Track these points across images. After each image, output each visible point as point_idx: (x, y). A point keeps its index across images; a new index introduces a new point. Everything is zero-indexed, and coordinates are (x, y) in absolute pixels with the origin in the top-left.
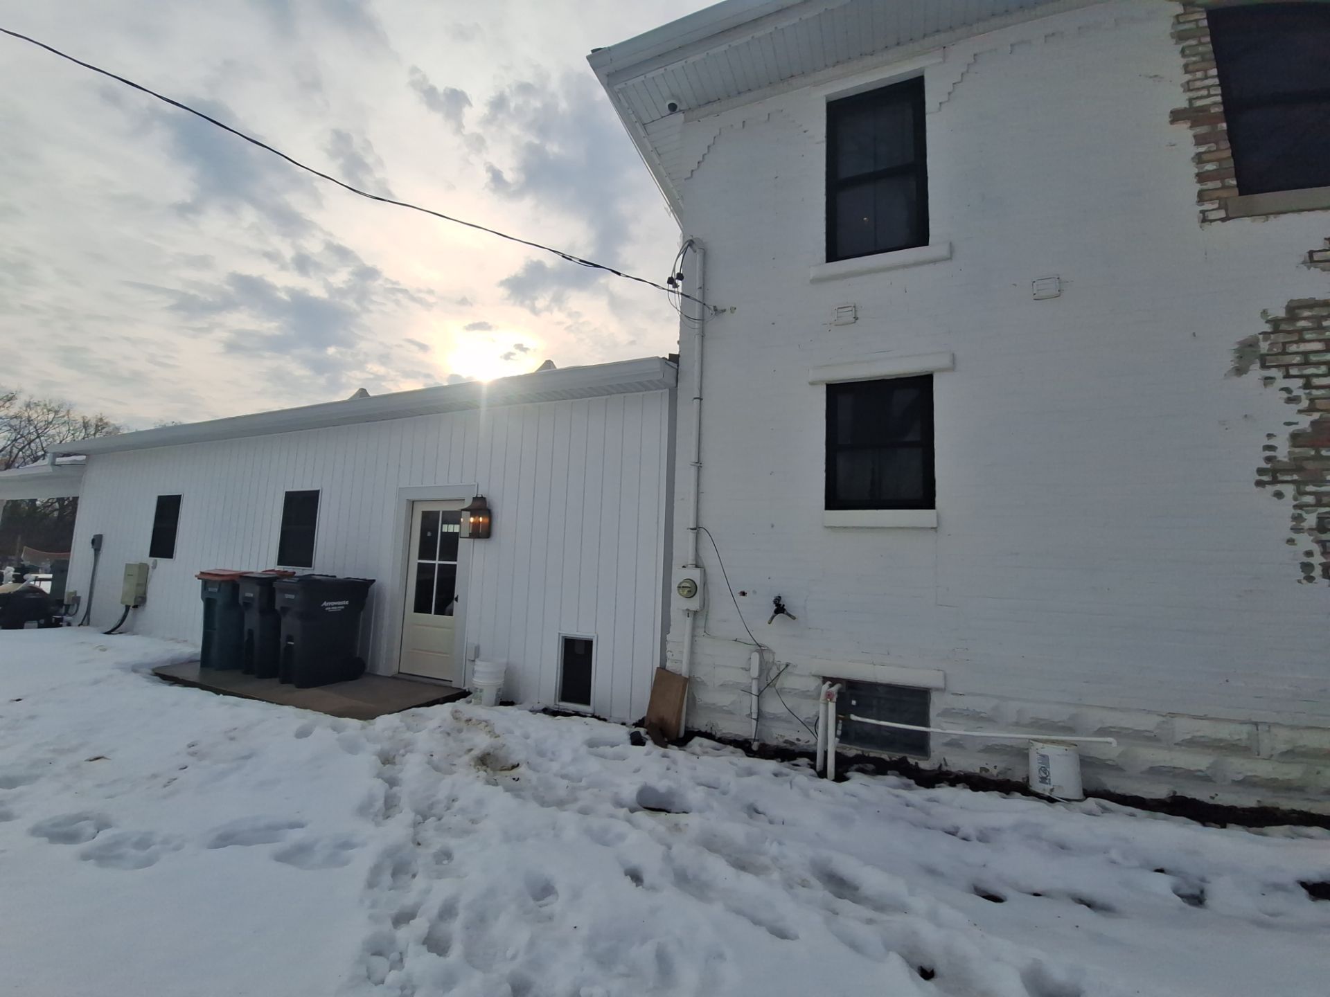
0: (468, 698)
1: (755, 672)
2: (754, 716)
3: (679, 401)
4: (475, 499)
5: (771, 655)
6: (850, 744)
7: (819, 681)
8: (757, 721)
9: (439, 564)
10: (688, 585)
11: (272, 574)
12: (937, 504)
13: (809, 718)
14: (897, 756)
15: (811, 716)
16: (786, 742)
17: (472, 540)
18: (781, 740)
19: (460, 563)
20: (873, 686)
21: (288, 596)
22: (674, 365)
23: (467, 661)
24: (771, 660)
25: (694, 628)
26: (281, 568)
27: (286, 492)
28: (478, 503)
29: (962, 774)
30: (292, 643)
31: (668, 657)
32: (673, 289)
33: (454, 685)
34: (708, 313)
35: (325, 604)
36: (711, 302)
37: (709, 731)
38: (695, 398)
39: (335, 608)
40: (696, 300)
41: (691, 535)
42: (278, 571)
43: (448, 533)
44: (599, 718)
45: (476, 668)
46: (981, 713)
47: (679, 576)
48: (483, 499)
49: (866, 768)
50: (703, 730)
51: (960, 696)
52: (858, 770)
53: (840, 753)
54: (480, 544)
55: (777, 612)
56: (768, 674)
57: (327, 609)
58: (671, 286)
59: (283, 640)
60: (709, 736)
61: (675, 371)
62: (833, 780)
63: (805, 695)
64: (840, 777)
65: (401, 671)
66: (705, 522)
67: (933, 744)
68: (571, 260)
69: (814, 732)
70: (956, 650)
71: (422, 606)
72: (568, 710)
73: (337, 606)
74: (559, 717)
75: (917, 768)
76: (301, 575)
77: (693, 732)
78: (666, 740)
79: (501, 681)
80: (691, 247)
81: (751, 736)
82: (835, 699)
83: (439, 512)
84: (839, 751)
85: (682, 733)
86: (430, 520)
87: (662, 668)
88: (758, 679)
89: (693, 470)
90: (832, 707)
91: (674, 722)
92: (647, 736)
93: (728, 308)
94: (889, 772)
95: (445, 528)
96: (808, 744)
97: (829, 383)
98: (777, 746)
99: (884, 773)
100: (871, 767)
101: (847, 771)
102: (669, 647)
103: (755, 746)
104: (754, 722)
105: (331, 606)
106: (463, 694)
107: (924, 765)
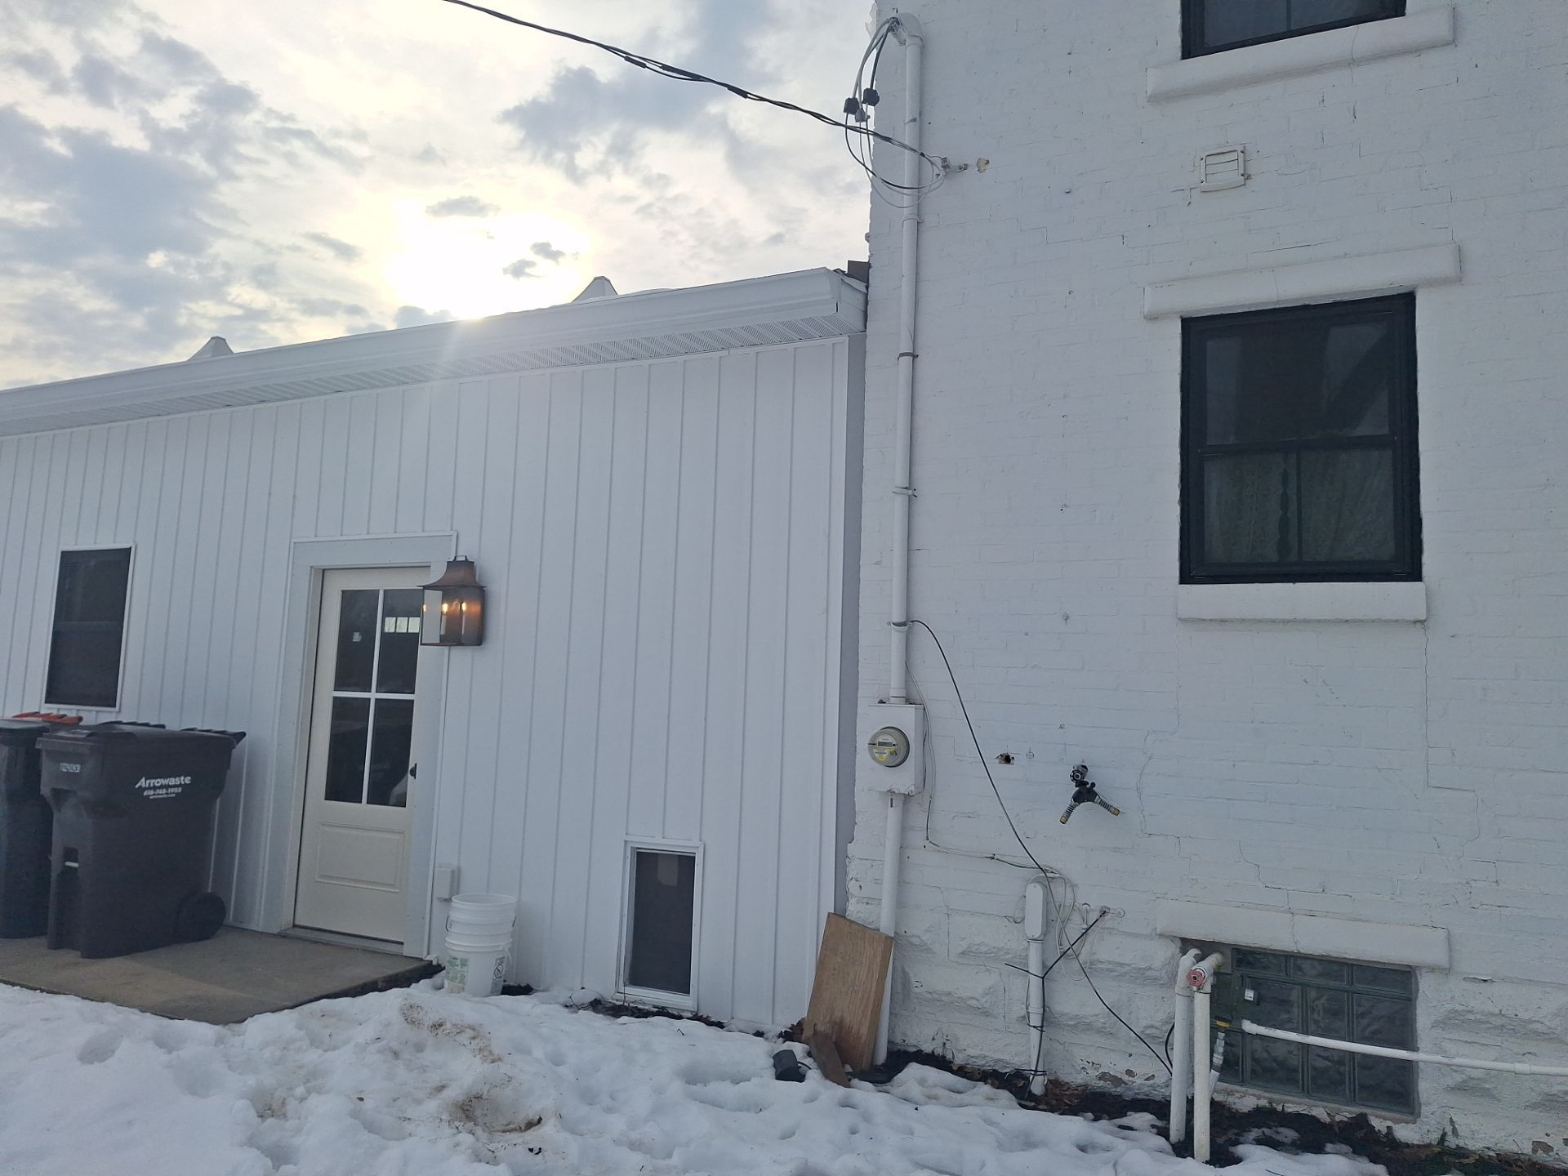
0: (437, 978)
1: (1034, 926)
2: (1035, 1020)
3: (870, 361)
4: (453, 565)
5: (1069, 890)
6: (1242, 1083)
7: (1174, 948)
8: (1042, 1031)
9: (377, 700)
10: (890, 739)
11: (35, 723)
12: (1426, 570)
13: (1152, 1026)
14: (1346, 1113)
15: (1158, 1024)
16: (1103, 1077)
17: (446, 649)
18: (1093, 1073)
19: (420, 698)
20: (1289, 960)
21: (66, 767)
22: (859, 285)
23: (436, 902)
24: (1069, 902)
25: (904, 829)
26: (54, 709)
27: (63, 553)
28: (460, 575)
29: (1492, 1154)
30: (75, 865)
31: (851, 890)
32: (858, 125)
33: (407, 951)
34: (929, 172)
35: (143, 783)
36: (935, 151)
37: (939, 1051)
38: (902, 355)
39: (164, 791)
40: (904, 146)
41: (896, 637)
42: (48, 715)
43: (396, 636)
44: (709, 1023)
45: (455, 916)
46: (1530, 1021)
47: (871, 719)
48: (468, 564)
49: (1280, 1138)
50: (927, 1048)
51: (1484, 984)
52: (1259, 1142)
53: (1218, 1103)
54: (461, 656)
55: (1078, 798)
56: (1062, 930)
57: (145, 793)
58: (852, 117)
59: (55, 857)
60: (939, 1062)
61: (861, 298)
62: (1207, 1162)
63: (1142, 976)
64: (1221, 1156)
65: (297, 923)
66: (921, 611)
67: (1425, 1087)
68: (644, 66)
69: (1163, 1056)
70: (1473, 884)
71: (341, 787)
72: (644, 1004)
73: (167, 787)
74: (624, 1019)
75: (1390, 1140)
76: (93, 723)
77: (906, 1052)
78: (848, 1069)
79: (504, 944)
80: (895, 35)
81: (1029, 1063)
82: (1208, 988)
83: (375, 593)
84: (1218, 1098)
85: (882, 1057)
86: (357, 609)
87: (839, 915)
88: (1042, 940)
89: (899, 504)
90: (1202, 1003)
91: (864, 1031)
92: (808, 1061)
93: (972, 162)
94: (1329, 1147)
95: (391, 625)
96: (1151, 1082)
97: (1187, 316)
98: (1086, 1086)
99: (1319, 1150)
100: (1288, 1134)
101: (1237, 1143)
102: (853, 870)
103: (1037, 1086)
104: (1035, 1034)
105: (155, 788)
106: (429, 970)
107: (1406, 1133)
